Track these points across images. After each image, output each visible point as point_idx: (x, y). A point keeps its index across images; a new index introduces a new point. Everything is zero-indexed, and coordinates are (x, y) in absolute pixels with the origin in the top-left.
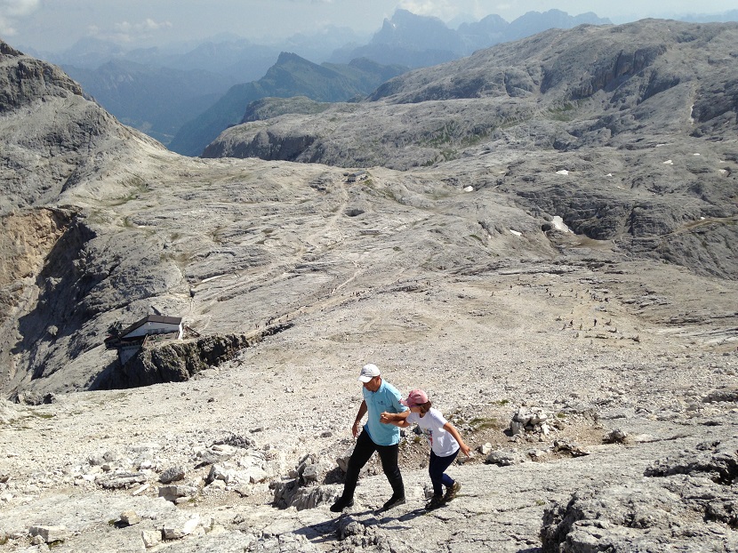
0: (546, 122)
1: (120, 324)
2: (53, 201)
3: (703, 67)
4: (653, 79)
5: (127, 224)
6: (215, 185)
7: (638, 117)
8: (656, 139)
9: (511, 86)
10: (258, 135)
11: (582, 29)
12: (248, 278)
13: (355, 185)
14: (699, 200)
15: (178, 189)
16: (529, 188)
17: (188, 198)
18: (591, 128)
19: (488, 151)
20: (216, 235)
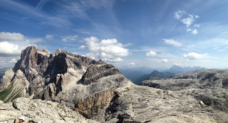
0: (198, 84)
1: (120, 114)
2: (114, 90)
3: (222, 77)
4: (215, 78)
5: (124, 96)
6: (140, 90)
7: (213, 84)
8: (217, 88)
9: (193, 78)
10: (149, 83)
11: (203, 69)
12: (144, 110)
13: (165, 93)
14: (225, 99)
15: (134, 90)
16: (196, 95)
17: (135, 92)
18: (206, 85)
19: (189, 88)
20: (139, 100)
